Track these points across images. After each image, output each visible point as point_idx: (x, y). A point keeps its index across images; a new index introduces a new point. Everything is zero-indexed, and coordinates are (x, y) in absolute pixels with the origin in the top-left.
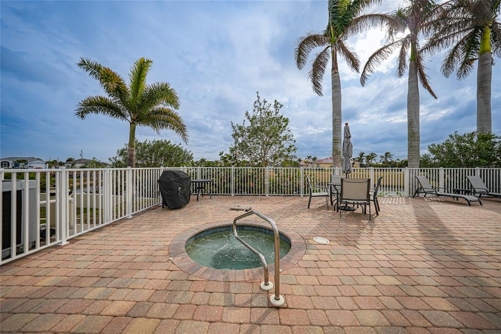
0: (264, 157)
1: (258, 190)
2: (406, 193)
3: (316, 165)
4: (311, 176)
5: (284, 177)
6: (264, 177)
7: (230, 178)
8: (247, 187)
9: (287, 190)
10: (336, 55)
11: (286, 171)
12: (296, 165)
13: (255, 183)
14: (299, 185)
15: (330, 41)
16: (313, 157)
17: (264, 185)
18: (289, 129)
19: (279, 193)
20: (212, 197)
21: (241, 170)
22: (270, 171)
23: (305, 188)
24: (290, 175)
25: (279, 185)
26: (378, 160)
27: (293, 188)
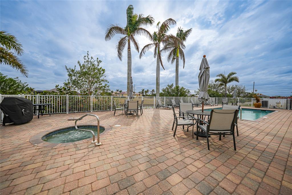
0: (90, 90)
1: (86, 109)
2: (154, 106)
3: (121, 95)
4: (116, 100)
5: (102, 101)
6: (90, 101)
7: (65, 103)
8: (78, 108)
9: (104, 108)
10: (130, 42)
11: (103, 98)
12: (110, 94)
13: (84, 105)
14: (110, 105)
15: (127, 34)
16: (120, 90)
17: (90, 106)
18: (105, 75)
19: (99, 110)
20: (51, 115)
21: (74, 97)
22: (94, 98)
23: (113, 107)
24: (105, 100)
25: (99, 106)
26: (149, 93)
27: (107, 107)
